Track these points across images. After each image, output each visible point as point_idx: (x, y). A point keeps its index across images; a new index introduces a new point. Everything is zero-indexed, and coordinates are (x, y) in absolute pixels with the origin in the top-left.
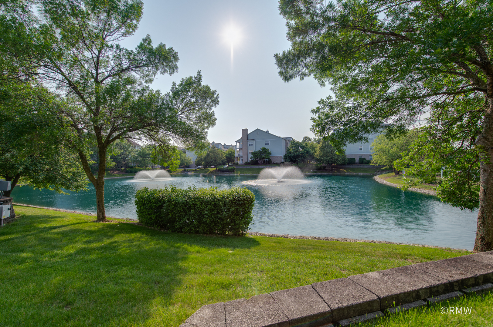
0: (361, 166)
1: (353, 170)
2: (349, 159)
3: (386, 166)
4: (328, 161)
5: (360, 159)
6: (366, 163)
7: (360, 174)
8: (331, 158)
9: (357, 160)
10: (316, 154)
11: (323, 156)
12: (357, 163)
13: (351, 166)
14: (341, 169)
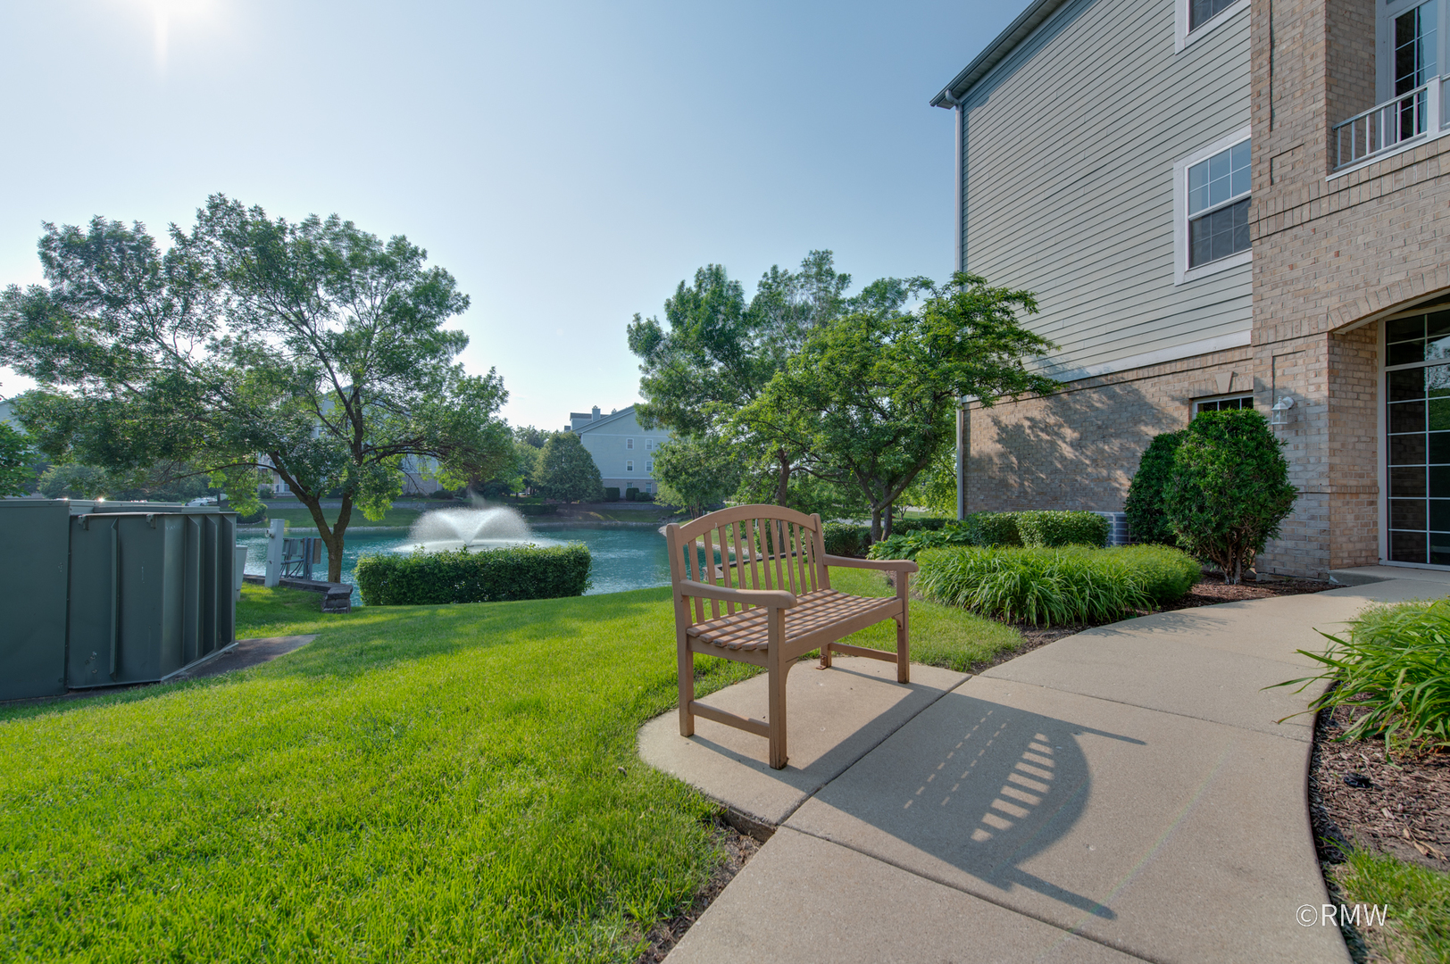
0: (631, 506)
1: (616, 514)
2: (609, 490)
3: (680, 508)
4: (566, 493)
5: (629, 491)
6: (640, 500)
7: (630, 524)
8: (572, 486)
9: (623, 493)
10: (534, 474)
11: (554, 480)
12: (622, 500)
13: (611, 506)
14: (592, 513)
